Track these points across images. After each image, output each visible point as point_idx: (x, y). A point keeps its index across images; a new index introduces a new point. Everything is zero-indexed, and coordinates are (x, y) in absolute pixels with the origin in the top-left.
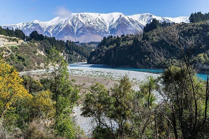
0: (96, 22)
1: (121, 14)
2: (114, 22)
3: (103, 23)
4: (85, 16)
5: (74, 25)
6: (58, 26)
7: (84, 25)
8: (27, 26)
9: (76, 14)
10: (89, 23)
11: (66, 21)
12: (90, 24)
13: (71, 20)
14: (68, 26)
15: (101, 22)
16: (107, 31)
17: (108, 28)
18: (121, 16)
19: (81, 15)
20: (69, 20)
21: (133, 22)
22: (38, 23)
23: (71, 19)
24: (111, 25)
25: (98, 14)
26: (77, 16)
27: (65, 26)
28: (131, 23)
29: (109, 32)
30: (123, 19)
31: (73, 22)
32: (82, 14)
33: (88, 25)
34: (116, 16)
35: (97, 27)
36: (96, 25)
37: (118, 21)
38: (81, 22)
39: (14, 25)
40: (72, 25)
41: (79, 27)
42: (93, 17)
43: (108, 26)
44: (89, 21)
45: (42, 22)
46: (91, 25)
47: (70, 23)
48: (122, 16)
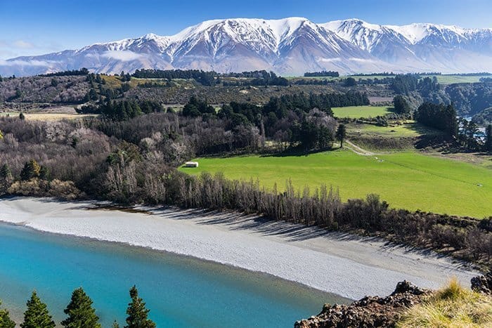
0: (257, 34)
1: (303, 19)
2: (289, 34)
3: (270, 37)
4: (238, 24)
5: (213, 41)
6: (185, 44)
7: (231, 39)
8: (135, 44)
9: (222, 20)
10: (242, 36)
11: (200, 34)
12: (245, 38)
13: (209, 32)
14: (202, 43)
15: (266, 35)
16: (275, 51)
17: (277, 46)
18: (303, 22)
19: (230, 23)
20: (206, 32)
21: (324, 33)
22: (154, 38)
23: (209, 30)
24: (285, 40)
25: (263, 20)
26: (221, 25)
27: (196, 43)
28: (320, 36)
29: (279, 54)
30: (307, 29)
31: (212, 35)
32: (231, 20)
33: (240, 40)
34: (294, 22)
35: (257, 43)
36: (256, 40)
37: (296, 32)
38: (226, 34)
39: (111, 43)
40: (209, 41)
41: (223, 45)
42: (253, 26)
43: (278, 42)
44: (244, 33)
45: (160, 37)
46: (246, 40)
47: (207, 37)
48: (304, 24)
